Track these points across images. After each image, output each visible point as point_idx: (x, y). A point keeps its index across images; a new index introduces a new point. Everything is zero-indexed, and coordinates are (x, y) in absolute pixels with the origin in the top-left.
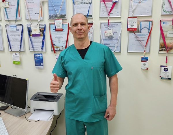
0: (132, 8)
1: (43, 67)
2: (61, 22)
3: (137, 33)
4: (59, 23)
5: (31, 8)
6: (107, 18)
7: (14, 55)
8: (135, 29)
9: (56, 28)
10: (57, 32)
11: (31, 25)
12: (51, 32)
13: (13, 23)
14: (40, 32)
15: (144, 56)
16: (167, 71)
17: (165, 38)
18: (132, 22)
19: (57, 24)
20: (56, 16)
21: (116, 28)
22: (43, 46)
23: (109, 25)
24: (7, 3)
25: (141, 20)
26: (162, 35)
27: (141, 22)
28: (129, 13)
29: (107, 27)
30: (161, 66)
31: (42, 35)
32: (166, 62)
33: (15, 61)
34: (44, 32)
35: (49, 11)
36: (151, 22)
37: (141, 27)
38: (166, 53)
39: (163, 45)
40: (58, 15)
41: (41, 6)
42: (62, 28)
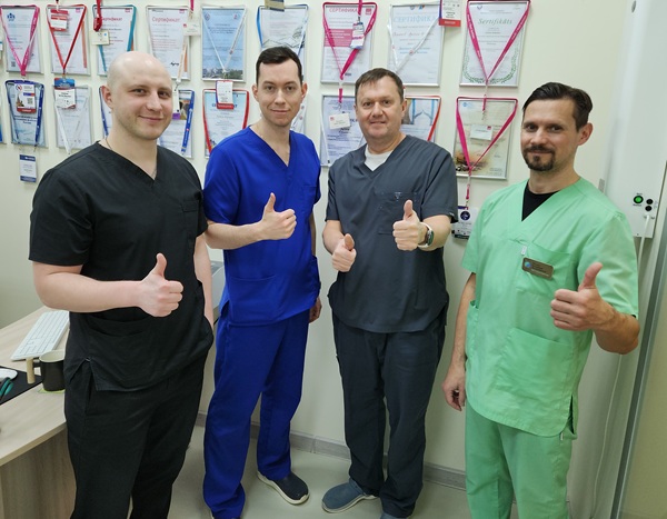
2: (231, 89)
4: (225, 88)
5: (161, 51)
9: (219, 102)
14: (181, 108)
16: (468, 218)
17: (467, 141)
19: (221, 92)
20: (220, 71)
22: (185, 144)
23: (340, 101)
24: (105, 34)
25: (414, 94)
26: (460, 134)
29: (336, 106)
32: (467, 198)
34: (191, 110)
36: (437, 100)
37: (414, 111)
40: (224, 71)
41: (184, 46)
42: (232, 103)
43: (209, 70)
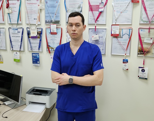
0: (115, 17)
1: (40, 65)
2: (56, 27)
3: (119, 39)
4: (54, 27)
5: (30, 14)
6: (94, 24)
7: (15, 53)
8: (118, 35)
10: (51, 35)
11: (30, 29)
12: (47, 35)
13: (15, 27)
14: (38, 34)
15: (125, 58)
17: (143, 44)
18: (115, 29)
19: (52, 29)
21: (101, 33)
22: (39, 47)
23: (95, 31)
24: (10, 9)
26: (140, 41)
27: (123, 29)
28: (113, 21)
29: (94, 32)
30: (139, 67)
31: (39, 37)
32: (144, 64)
33: (16, 59)
34: (41, 35)
35: (46, 17)
36: (131, 29)
37: (122, 33)
38: (143, 57)
39: (141, 49)
40: (53, 21)
41: (38, 13)
42: (56, 32)
43: (47, 21)
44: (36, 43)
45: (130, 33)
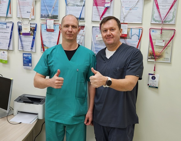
0: (123, 14)
1: (32, 68)
2: (53, 23)
3: (127, 40)
4: (50, 23)
5: (23, 6)
6: (99, 22)
7: (2, 53)
8: (126, 35)
9: (48, 28)
10: (48, 33)
11: (22, 23)
12: (42, 32)
13: (3, 20)
16: (155, 79)
17: (154, 47)
18: (123, 28)
20: (48, 16)
22: (32, 46)
25: (131, 27)
26: (151, 44)
27: (131, 29)
29: (98, 31)
30: (149, 74)
31: (33, 34)
32: (154, 70)
33: (2, 59)
34: (35, 32)
35: (42, 10)
36: (141, 30)
37: (131, 34)
39: (152, 53)
40: (50, 15)
41: (33, 5)
42: (53, 29)
43: (43, 15)
44: (29, 41)
45: (139, 34)
